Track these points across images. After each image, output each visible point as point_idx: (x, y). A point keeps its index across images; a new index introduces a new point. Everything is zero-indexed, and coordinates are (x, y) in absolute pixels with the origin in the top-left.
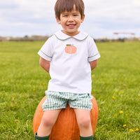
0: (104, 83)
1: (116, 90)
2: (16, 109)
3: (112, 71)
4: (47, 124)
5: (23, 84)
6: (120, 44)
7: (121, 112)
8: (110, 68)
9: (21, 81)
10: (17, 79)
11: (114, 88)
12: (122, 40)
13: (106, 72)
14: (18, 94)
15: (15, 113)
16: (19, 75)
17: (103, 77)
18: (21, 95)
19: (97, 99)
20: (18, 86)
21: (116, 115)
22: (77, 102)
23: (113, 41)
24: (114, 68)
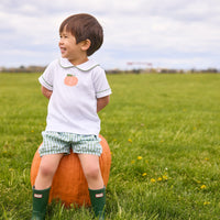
0: (117, 122)
1: (132, 131)
2: (10, 156)
3: (127, 107)
4: (46, 173)
5: (19, 124)
6: (134, 76)
7: (140, 158)
8: (124, 105)
9: (16, 121)
10: (11, 118)
11: (130, 128)
12: (136, 72)
13: (120, 109)
14: (12, 137)
15: (9, 160)
16: (14, 113)
17: (115, 115)
18: (16, 138)
19: (109, 142)
20: (12, 126)
21: (134, 162)
22: (81, 146)
23: (127, 72)
24: (129, 105)
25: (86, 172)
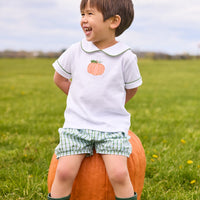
1: (190, 130)
2: (31, 160)
7: (190, 162)
9: (46, 118)
14: (37, 138)
15: (29, 165)
16: (45, 109)
20: (39, 125)
22: (105, 145)
25: (111, 176)
